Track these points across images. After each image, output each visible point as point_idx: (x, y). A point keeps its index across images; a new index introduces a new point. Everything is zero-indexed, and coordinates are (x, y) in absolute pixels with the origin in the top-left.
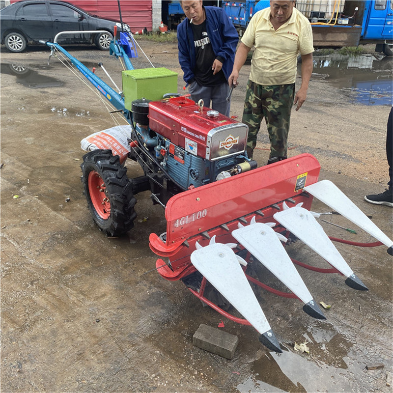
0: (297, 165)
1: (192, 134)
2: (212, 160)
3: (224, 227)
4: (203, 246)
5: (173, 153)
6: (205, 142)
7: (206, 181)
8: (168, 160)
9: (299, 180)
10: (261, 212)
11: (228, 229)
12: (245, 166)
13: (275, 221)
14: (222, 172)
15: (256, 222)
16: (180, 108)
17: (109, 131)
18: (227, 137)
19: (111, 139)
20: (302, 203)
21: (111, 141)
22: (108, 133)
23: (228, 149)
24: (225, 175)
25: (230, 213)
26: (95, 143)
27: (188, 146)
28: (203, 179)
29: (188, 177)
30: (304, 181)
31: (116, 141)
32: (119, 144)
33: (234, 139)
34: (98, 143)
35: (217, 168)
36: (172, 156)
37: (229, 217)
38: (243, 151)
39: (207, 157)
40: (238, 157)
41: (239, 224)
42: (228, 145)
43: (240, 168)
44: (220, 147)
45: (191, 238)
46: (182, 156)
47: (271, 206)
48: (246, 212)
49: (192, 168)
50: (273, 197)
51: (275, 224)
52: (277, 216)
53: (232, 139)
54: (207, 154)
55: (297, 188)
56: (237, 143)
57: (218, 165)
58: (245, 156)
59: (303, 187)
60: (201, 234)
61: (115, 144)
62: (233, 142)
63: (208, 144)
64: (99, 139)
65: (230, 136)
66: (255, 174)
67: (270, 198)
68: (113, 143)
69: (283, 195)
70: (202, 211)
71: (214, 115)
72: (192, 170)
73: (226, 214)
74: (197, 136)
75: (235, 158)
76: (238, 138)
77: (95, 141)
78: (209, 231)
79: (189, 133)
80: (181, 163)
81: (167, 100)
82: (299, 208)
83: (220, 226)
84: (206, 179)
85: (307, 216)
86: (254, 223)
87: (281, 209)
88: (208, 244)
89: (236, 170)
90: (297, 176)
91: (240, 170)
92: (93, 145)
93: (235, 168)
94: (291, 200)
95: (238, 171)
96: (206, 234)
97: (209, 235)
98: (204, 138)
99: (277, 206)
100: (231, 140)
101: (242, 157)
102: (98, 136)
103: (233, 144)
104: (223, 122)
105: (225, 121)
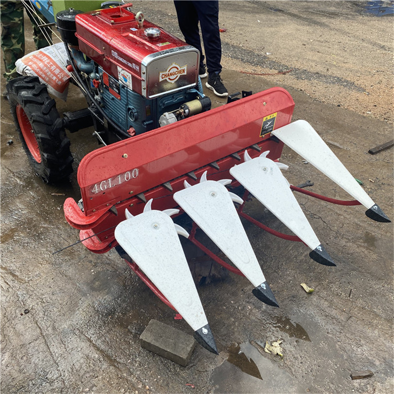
0: (264, 103)
1: (124, 61)
2: (150, 97)
3: (166, 185)
4: (134, 215)
5: (108, 85)
6: (139, 74)
7: (147, 123)
8: (103, 93)
9: (266, 123)
10: (216, 165)
11: (172, 189)
12: (194, 105)
13: (231, 177)
14: (165, 114)
15: (208, 180)
16: (112, 24)
17: (48, 49)
18: (169, 66)
19: (49, 61)
20: (268, 152)
21: (49, 63)
22: (46, 53)
23: (173, 82)
24: (169, 118)
25: (176, 167)
26: (30, 66)
27: (122, 77)
28: (145, 121)
29: (127, 117)
30: (272, 124)
31: (54, 63)
32: (58, 67)
33: (180, 69)
34: (34, 66)
35: (160, 106)
36: (107, 88)
37: (175, 173)
38: (195, 84)
39: (144, 93)
40: (188, 91)
41: (186, 182)
42: (172, 77)
43: (188, 108)
44: (161, 80)
45: (122, 203)
46: (117, 89)
47: (231, 156)
48: (196, 165)
49: (130, 107)
50: (234, 143)
51: (231, 180)
52: (235, 171)
53: (178, 69)
54: (143, 90)
55: (263, 133)
56: (185, 73)
57: (162, 102)
58: (198, 90)
59: (272, 130)
60: (136, 197)
61: (53, 68)
62: (180, 72)
63: (144, 77)
64: (35, 60)
65: (174, 65)
66: (207, 118)
67: (230, 144)
68: (51, 65)
69: (247, 140)
70: (131, 171)
71: (152, 35)
72: (129, 109)
73: (171, 169)
74: (130, 65)
75: (185, 93)
76: (185, 68)
77: (30, 63)
78: (145, 192)
79: (121, 59)
80: (118, 99)
81: (98, 11)
82: (263, 159)
83: (162, 185)
84: (147, 121)
85: (271, 169)
86: (205, 180)
87: (241, 161)
88: (142, 212)
89: (181, 111)
90: (263, 118)
91: (187, 111)
92: (27, 68)
93: (182, 108)
94: (256, 147)
95: (184, 112)
96: (142, 197)
97: (146, 197)
98: (138, 68)
99: (237, 156)
100: (175, 70)
101: (195, 91)
102: (34, 56)
103: (179, 75)
104: (165, 44)
105: (168, 43)
